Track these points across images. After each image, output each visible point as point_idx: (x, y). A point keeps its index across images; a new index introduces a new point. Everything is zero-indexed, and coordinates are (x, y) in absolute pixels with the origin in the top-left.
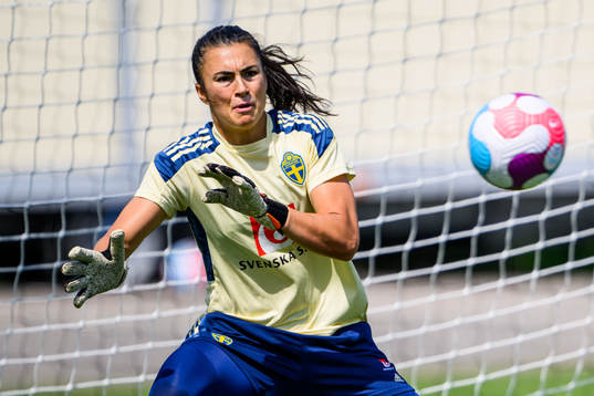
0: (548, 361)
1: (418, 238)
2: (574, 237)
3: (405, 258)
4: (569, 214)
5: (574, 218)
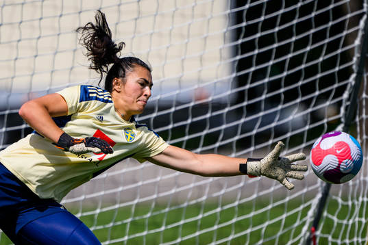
0: (136, 201)
4: (149, 119)
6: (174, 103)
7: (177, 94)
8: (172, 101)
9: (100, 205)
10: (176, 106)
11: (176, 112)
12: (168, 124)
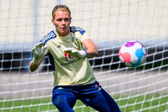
1: (114, 61)
2: (154, 62)
3: (110, 67)
4: (152, 56)
5: (154, 57)
6: (164, 48)
7: (166, 44)
8: (163, 47)
9: (130, 95)
10: (165, 49)
11: (165, 53)
12: (161, 58)
